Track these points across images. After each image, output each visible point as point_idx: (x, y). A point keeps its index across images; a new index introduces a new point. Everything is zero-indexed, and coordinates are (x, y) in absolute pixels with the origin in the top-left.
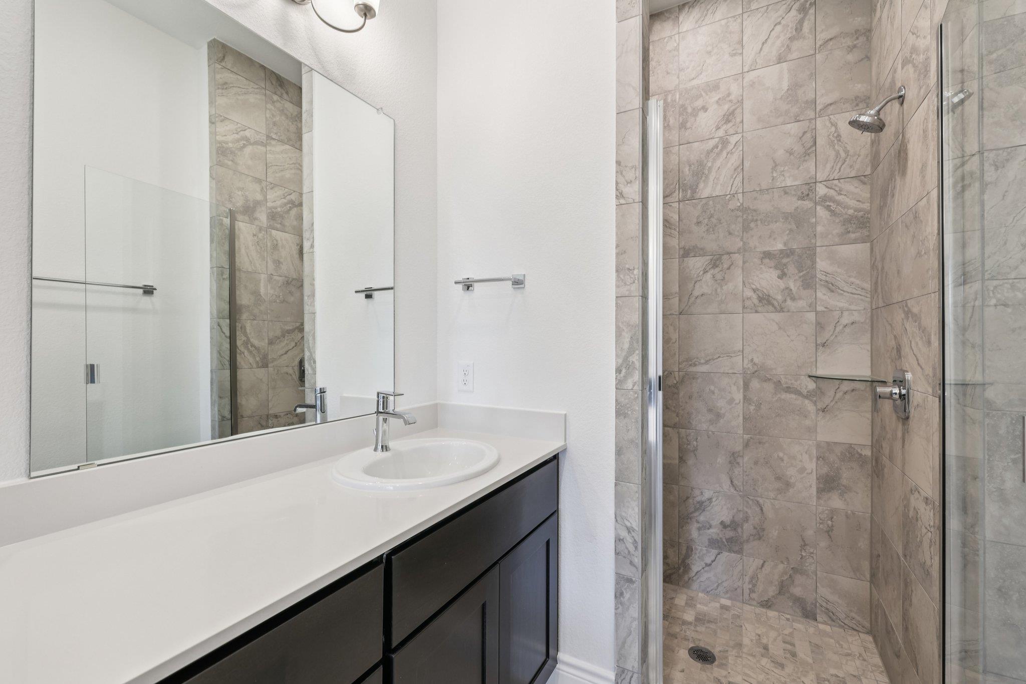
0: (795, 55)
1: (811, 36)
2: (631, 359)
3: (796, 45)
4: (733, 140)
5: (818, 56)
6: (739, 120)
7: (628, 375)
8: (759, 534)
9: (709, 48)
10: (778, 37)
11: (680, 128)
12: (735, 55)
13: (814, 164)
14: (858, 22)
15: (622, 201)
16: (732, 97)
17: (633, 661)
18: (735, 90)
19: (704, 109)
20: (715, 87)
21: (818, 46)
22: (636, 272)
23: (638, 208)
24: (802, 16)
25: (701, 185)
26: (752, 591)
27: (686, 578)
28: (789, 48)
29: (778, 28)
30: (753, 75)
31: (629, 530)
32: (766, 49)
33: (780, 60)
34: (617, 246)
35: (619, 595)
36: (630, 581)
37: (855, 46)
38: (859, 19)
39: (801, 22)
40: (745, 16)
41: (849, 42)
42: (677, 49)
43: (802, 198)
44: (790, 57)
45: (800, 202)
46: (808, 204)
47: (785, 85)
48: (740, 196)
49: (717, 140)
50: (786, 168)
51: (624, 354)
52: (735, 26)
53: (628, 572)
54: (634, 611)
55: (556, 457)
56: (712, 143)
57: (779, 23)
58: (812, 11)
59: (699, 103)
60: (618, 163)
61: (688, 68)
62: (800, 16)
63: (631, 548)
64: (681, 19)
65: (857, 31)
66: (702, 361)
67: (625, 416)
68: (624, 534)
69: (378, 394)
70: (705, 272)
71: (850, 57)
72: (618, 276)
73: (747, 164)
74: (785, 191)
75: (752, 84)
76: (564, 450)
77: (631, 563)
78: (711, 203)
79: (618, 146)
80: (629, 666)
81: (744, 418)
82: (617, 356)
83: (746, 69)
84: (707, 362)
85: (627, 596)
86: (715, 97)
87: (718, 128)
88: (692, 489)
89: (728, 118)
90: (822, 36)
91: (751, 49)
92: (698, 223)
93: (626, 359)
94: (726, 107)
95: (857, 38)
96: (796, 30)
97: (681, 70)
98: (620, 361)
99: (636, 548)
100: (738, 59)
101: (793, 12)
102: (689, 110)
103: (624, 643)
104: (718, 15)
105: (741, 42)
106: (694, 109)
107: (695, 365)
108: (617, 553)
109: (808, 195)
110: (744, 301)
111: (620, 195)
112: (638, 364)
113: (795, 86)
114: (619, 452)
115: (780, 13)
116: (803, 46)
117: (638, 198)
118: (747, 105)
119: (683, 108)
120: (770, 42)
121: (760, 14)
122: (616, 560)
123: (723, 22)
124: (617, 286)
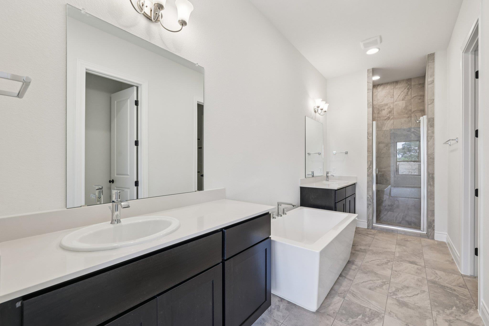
0: (406, 99)
1: (410, 95)
2: (370, 167)
3: (407, 97)
4: (391, 117)
5: (412, 100)
6: (393, 113)
7: (370, 169)
8: (398, 207)
9: (385, 96)
10: (402, 95)
11: (378, 114)
12: (392, 98)
13: (411, 124)
14: (421, 93)
15: (369, 139)
16: (391, 107)
17: (371, 218)
18: (392, 106)
19: (384, 110)
20: (386, 105)
21: (412, 97)
22: (371, 152)
23: (371, 141)
24: (408, 90)
25: (383, 127)
26: (396, 220)
27: (379, 218)
28: (405, 98)
29: (402, 93)
30: (396, 103)
31: (370, 196)
32: (399, 97)
33: (403, 100)
34: (367, 147)
35: (368, 207)
36: (370, 204)
37: (420, 99)
38: (422, 93)
39: (408, 92)
40: (394, 89)
41: (419, 97)
42: (377, 95)
43: (408, 131)
44: (405, 99)
45: (408, 132)
46: (409, 133)
47: (404, 106)
48: (393, 130)
49: (387, 117)
50: (404, 125)
51: (369, 166)
52: (392, 91)
53: (370, 203)
54: (371, 209)
55: (355, 184)
56: (386, 118)
57: (403, 92)
58: (410, 90)
59: (383, 108)
60: (368, 133)
61: (380, 100)
62: (407, 91)
63: (370, 199)
64: (378, 88)
65: (421, 95)
66: (383, 168)
67: (369, 176)
68: (369, 196)
69: (327, 172)
70: (384, 147)
71: (420, 101)
72: (368, 152)
73: (395, 123)
74: (404, 130)
75: (396, 105)
76: (356, 183)
77: (370, 201)
78: (386, 132)
79: (368, 130)
80: (370, 219)
81: (394, 181)
82: (367, 166)
83: (394, 101)
84: (385, 168)
85: (369, 207)
86: (387, 107)
87: (387, 114)
88: (381, 198)
89: (390, 112)
90: (413, 96)
91: (396, 97)
92: (382, 136)
93: (369, 167)
94: (390, 110)
95: (421, 97)
96: (407, 93)
97: (378, 100)
98: (368, 167)
99: (371, 199)
100: (393, 99)
101: (406, 90)
102: (380, 110)
103: (369, 215)
104: (388, 88)
105: (393, 95)
106: (381, 109)
107: (382, 169)
108: (367, 200)
109: (409, 131)
110: (394, 154)
111: (368, 138)
112: (371, 167)
113: (406, 106)
114: (368, 182)
115: (403, 89)
116: (408, 97)
117: (371, 139)
118: (395, 110)
119: (379, 109)
120: (400, 96)
121: (398, 89)
122: (367, 201)
123: (389, 90)
124: (368, 154)
